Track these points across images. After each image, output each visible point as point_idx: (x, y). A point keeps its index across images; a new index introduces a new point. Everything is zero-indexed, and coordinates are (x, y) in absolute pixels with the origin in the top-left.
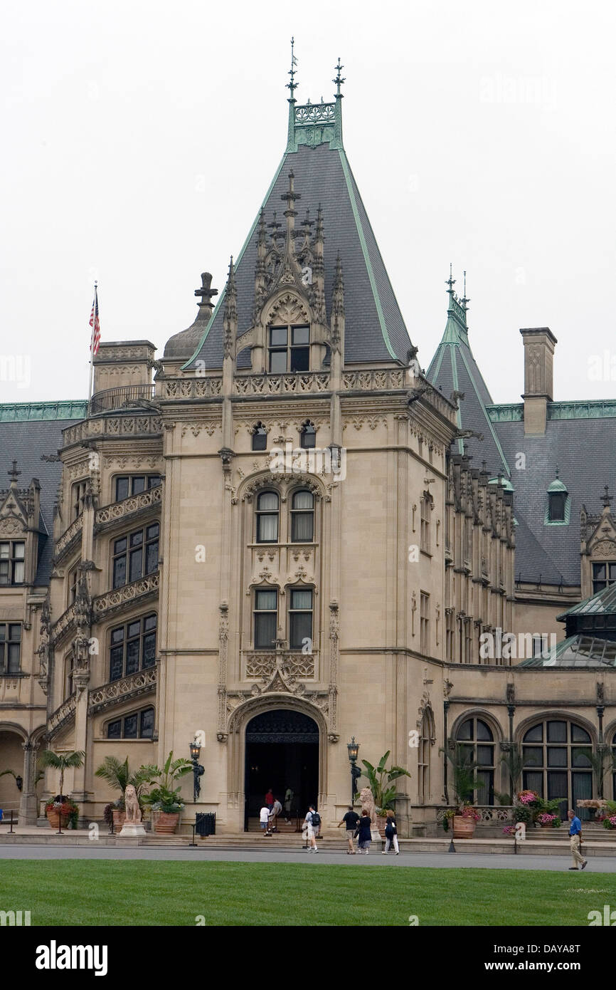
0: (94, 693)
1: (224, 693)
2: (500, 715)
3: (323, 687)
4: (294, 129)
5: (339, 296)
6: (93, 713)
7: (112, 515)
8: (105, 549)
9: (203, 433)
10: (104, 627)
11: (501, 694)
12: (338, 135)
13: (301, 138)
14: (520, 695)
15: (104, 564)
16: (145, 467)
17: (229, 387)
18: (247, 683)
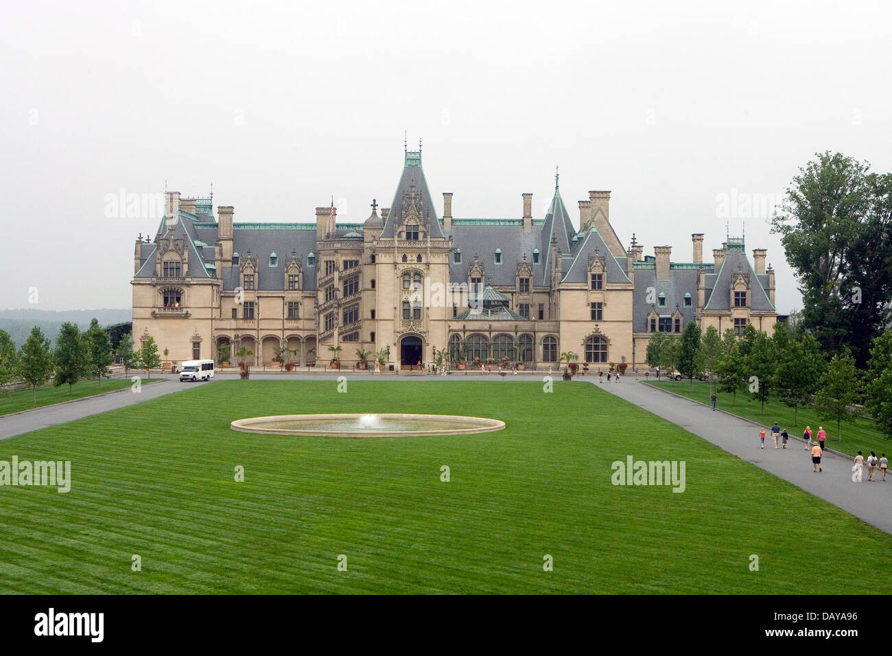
0: (340, 328)
1: (395, 332)
2: (461, 334)
3: (425, 330)
4: (407, 160)
5: (429, 219)
6: (339, 334)
7: (344, 274)
8: (342, 283)
9: (388, 257)
10: (342, 308)
11: (462, 328)
12: (420, 163)
13: (409, 162)
14: (467, 328)
15: (341, 289)
16: (354, 258)
17: (396, 244)
18: (402, 329)
